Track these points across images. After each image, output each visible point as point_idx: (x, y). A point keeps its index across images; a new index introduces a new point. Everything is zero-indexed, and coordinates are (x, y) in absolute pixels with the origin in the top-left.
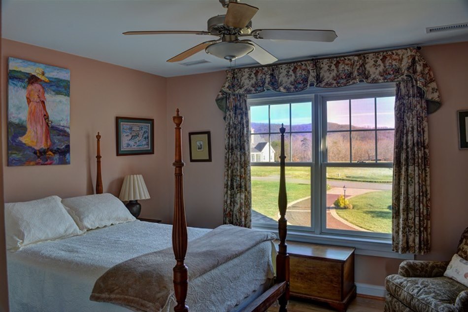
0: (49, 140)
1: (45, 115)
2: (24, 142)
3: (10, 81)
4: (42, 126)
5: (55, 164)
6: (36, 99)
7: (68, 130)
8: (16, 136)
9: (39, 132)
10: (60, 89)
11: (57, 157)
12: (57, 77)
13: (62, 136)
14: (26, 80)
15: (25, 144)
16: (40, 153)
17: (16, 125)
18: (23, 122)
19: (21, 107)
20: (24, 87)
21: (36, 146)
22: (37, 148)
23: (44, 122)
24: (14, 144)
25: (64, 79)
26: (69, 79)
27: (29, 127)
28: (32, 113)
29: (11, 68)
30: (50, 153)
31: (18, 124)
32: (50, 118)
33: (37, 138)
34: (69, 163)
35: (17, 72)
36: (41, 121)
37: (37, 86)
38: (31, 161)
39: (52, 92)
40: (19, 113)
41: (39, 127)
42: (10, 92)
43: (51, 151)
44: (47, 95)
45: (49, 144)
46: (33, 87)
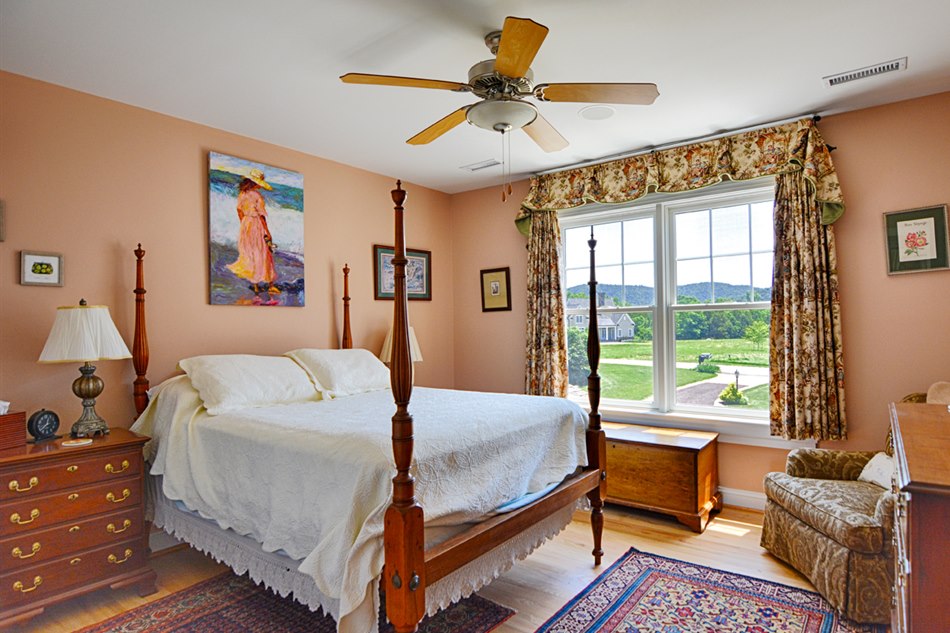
0: (272, 272)
1: (266, 236)
2: (234, 271)
3: (212, 185)
4: (262, 251)
5: (282, 306)
6: (253, 212)
7: (301, 259)
8: (221, 263)
9: (257, 258)
10: (289, 201)
11: (284, 294)
12: (284, 183)
13: (293, 266)
14: (237, 185)
15: (235, 274)
16: (259, 288)
17: (223, 247)
18: (233, 244)
19: (229, 223)
20: (234, 195)
21: (253, 277)
22: (254, 281)
23: (265, 245)
24: (219, 273)
25: (293, 186)
26: (301, 188)
27: (241, 250)
28: (245, 232)
29: (213, 167)
30: (274, 289)
31: (226, 246)
32: (274, 241)
33: (254, 268)
34: (301, 305)
35: (223, 172)
36: (259, 242)
37: (252, 194)
38: (245, 299)
39: (276, 204)
40: (227, 232)
41: (257, 252)
42: (212, 200)
43: (276, 286)
44: (268, 208)
45: (272, 277)
46: (247, 196)
